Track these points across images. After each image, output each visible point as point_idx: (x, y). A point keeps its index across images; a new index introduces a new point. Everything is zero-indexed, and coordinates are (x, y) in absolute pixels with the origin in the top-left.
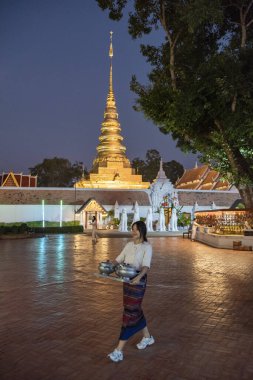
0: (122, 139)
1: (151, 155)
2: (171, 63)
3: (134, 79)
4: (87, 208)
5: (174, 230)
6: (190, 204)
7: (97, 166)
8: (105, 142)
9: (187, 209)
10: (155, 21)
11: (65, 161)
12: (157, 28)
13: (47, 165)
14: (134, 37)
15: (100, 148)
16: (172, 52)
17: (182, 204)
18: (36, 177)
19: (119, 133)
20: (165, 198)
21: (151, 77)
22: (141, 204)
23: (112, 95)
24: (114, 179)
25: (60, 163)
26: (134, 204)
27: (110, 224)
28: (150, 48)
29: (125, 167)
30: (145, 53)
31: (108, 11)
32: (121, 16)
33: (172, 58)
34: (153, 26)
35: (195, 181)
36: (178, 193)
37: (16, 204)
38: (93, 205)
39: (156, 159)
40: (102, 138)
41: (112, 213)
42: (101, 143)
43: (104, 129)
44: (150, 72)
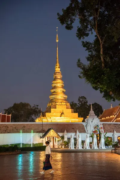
0: (65, 91)
1: (81, 100)
2: (101, 53)
3: (79, 61)
4: (48, 135)
5: (103, 148)
6: (111, 132)
7: (50, 108)
8: (54, 93)
9: (109, 135)
10: (91, 30)
11: (28, 105)
12: (92, 33)
13: (16, 107)
14: (80, 38)
15: (51, 97)
16: (101, 46)
17: (106, 131)
18: (10, 115)
19: (63, 87)
20: (95, 128)
21: (88, 59)
22: (80, 132)
23: (58, 65)
24: (61, 116)
25: (24, 106)
26: (76, 132)
27: (62, 145)
28: (87, 43)
29: (67, 108)
30: (84, 46)
31: (65, 25)
32: (72, 27)
33: (102, 50)
34: (90, 32)
35: (111, 117)
36: (103, 124)
37: (5, 133)
38: (52, 133)
39: (85, 102)
40: (52, 91)
41: (63, 138)
42: (52, 94)
43: (54, 85)
44: (87, 56)
